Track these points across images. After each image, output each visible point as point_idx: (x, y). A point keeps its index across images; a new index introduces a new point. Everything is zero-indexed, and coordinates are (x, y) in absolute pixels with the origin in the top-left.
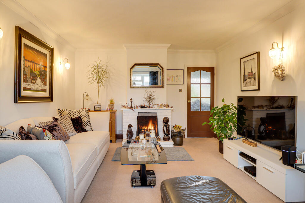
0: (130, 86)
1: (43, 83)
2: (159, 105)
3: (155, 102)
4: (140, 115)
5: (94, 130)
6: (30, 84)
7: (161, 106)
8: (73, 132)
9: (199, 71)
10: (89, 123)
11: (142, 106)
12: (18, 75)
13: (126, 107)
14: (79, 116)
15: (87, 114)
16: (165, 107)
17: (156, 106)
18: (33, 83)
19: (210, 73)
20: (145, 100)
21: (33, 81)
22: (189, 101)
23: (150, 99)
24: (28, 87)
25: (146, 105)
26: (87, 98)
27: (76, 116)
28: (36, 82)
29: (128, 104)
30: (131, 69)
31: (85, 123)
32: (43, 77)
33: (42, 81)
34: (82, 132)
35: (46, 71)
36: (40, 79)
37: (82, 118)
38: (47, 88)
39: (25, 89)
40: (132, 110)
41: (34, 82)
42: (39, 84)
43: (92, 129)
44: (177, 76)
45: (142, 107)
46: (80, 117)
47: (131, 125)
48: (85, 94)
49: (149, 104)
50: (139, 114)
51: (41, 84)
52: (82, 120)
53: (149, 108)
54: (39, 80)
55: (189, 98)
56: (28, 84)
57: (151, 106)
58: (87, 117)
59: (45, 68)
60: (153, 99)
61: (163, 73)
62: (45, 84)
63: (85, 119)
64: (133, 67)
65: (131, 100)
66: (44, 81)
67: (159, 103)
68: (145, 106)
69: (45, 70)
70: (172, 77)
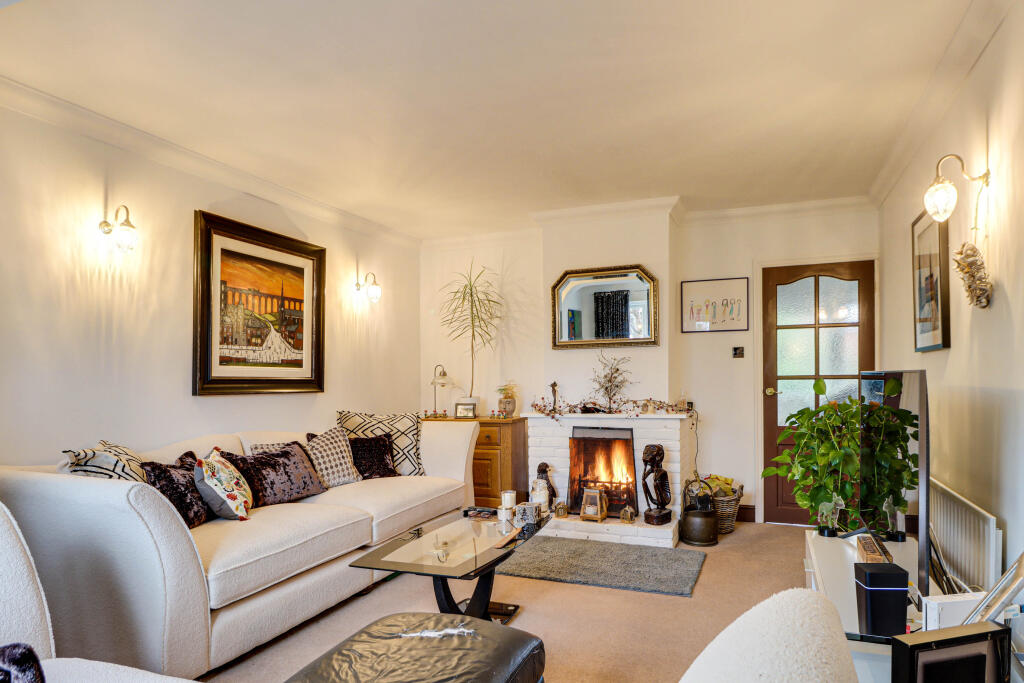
0: (551, 344)
1: (290, 343)
2: (640, 403)
3: (626, 393)
4: (579, 434)
5: (427, 473)
6: (244, 348)
7: (645, 406)
8: (344, 476)
9: (812, 280)
10: (412, 452)
11: (584, 407)
12: (199, 329)
13: (541, 411)
14: (387, 430)
15: (415, 427)
16: (663, 411)
17: (630, 405)
18: (256, 345)
19: (855, 284)
20: (597, 386)
21: (254, 340)
22: (770, 391)
23: (611, 385)
24: (238, 355)
25: (598, 402)
26: (441, 381)
27: (379, 433)
28: (263, 342)
29: (546, 400)
30: (554, 288)
31: (401, 453)
32: (288, 328)
33: (285, 338)
34: (382, 476)
35: (301, 311)
36: (279, 334)
37: (394, 438)
38: (306, 354)
39: (225, 361)
40: (553, 417)
41: (259, 341)
42: (277, 347)
43: (421, 471)
44: (725, 304)
45: (586, 410)
46: (388, 436)
47: (547, 466)
48: (439, 369)
49: (610, 399)
50: (576, 430)
51: (283, 346)
52: (393, 442)
53: (610, 412)
54: (275, 337)
55: (770, 378)
56: (237, 347)
57: (614, 406)
58: (410, 435)
59: (297, 304)
60: (622, 382)
61: (655, 296)
62: (298, 346)
63: (402, 442)
64: (559, 282)
65: (554, 385)
66: (293, 338)
67: (641, 398)
68: (597, 407)
69: (298, 308)
70: (707, 306)
